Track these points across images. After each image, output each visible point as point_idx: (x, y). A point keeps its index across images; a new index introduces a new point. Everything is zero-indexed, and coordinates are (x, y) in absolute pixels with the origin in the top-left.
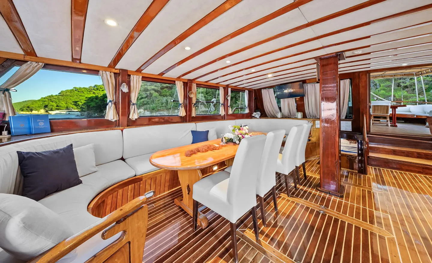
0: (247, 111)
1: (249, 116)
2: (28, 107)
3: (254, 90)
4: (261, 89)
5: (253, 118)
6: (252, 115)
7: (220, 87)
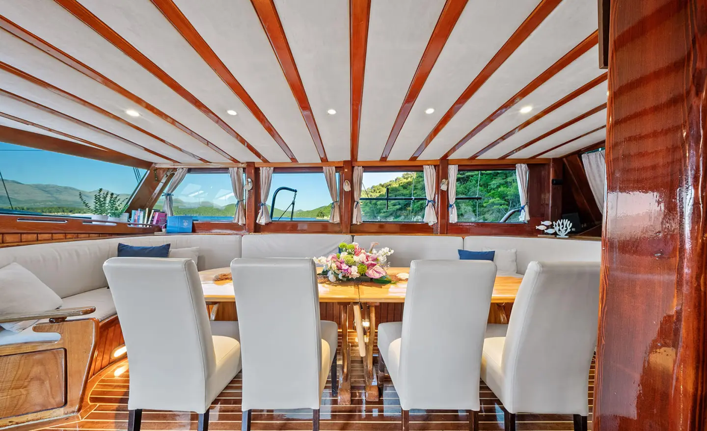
0: (524, 217)
1: (528, 230)
2: (322, 213)
3: (554, 159)
4: (579, 153)
5: (539, 236)
6: (537, 227)
7: (424, 166)
